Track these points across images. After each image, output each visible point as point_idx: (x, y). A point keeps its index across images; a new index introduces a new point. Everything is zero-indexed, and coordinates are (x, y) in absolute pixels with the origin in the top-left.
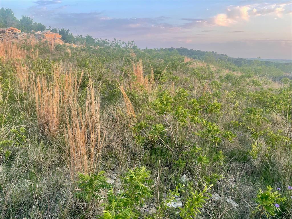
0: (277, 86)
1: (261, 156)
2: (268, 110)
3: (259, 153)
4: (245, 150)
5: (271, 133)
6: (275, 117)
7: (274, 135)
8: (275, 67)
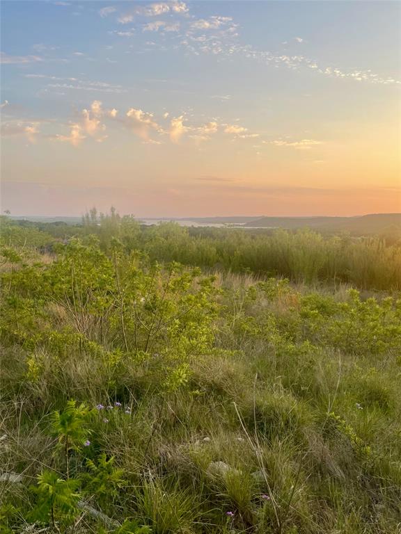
0: (47, 259)
1: (46, 377)
2: (41, 301)
3: (41, 373)
4: (16, 375)
5: (55, 334)
6: (54, 309)
7: (59, 336)
8: (38, 228)
